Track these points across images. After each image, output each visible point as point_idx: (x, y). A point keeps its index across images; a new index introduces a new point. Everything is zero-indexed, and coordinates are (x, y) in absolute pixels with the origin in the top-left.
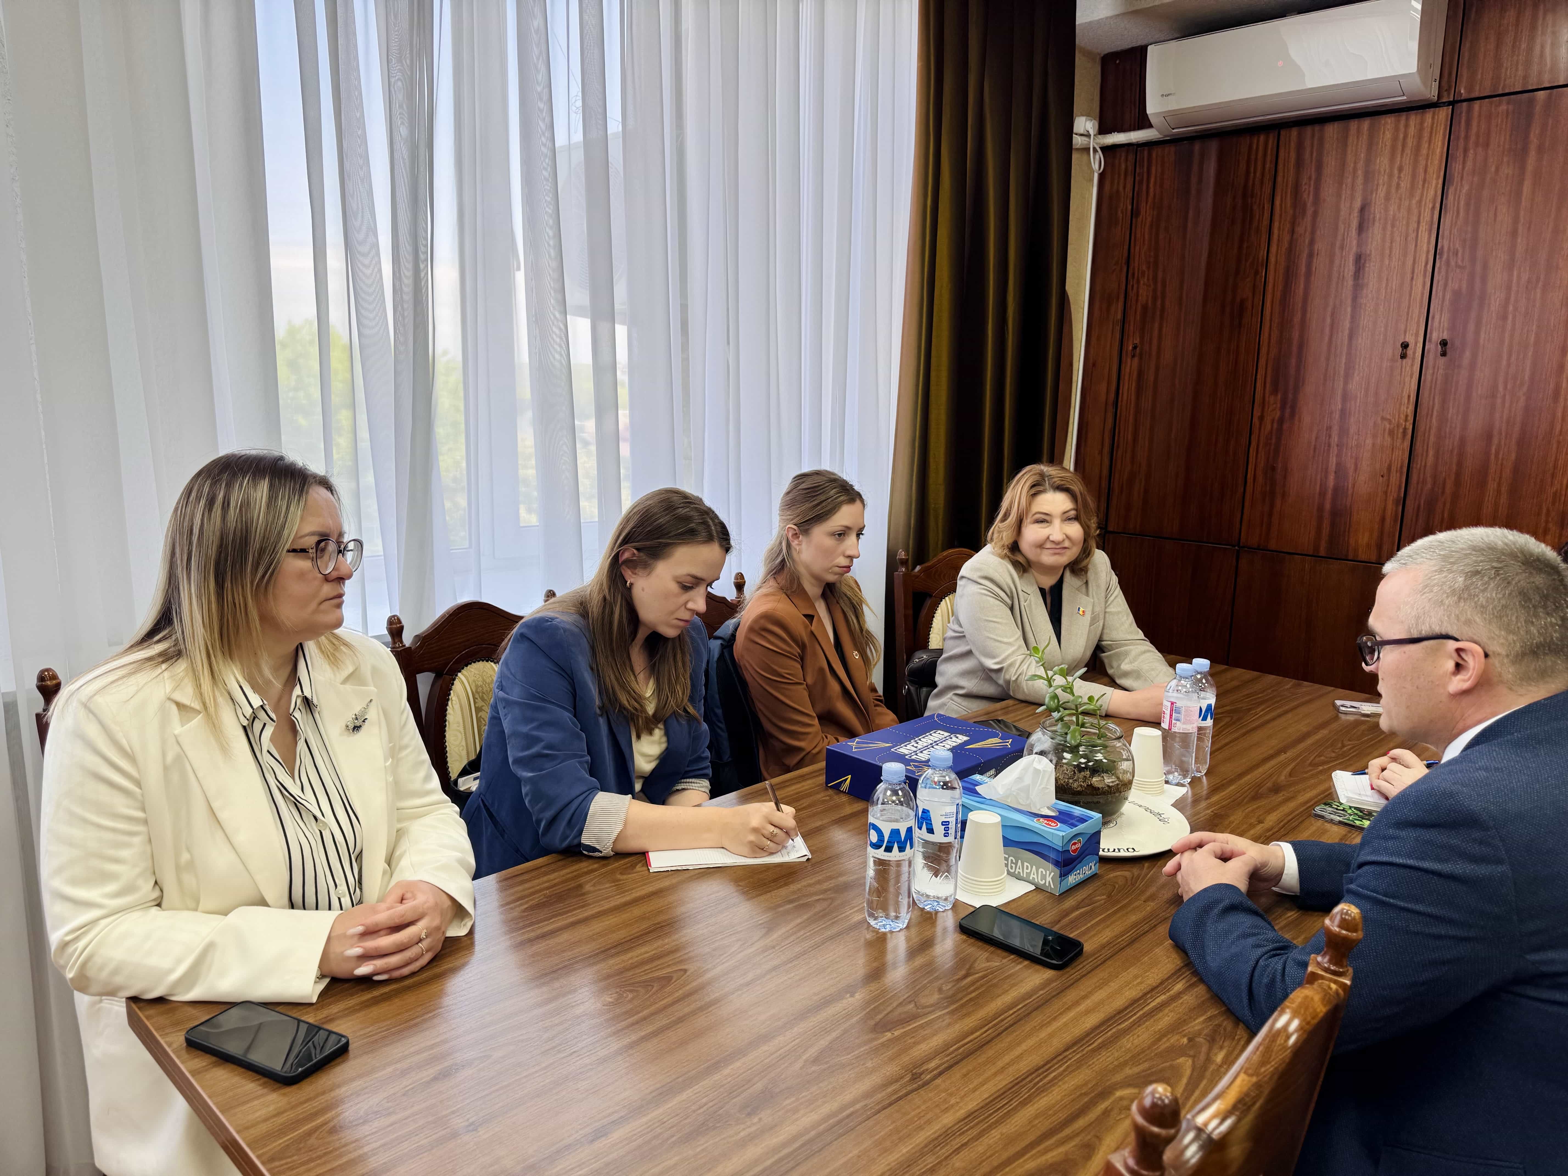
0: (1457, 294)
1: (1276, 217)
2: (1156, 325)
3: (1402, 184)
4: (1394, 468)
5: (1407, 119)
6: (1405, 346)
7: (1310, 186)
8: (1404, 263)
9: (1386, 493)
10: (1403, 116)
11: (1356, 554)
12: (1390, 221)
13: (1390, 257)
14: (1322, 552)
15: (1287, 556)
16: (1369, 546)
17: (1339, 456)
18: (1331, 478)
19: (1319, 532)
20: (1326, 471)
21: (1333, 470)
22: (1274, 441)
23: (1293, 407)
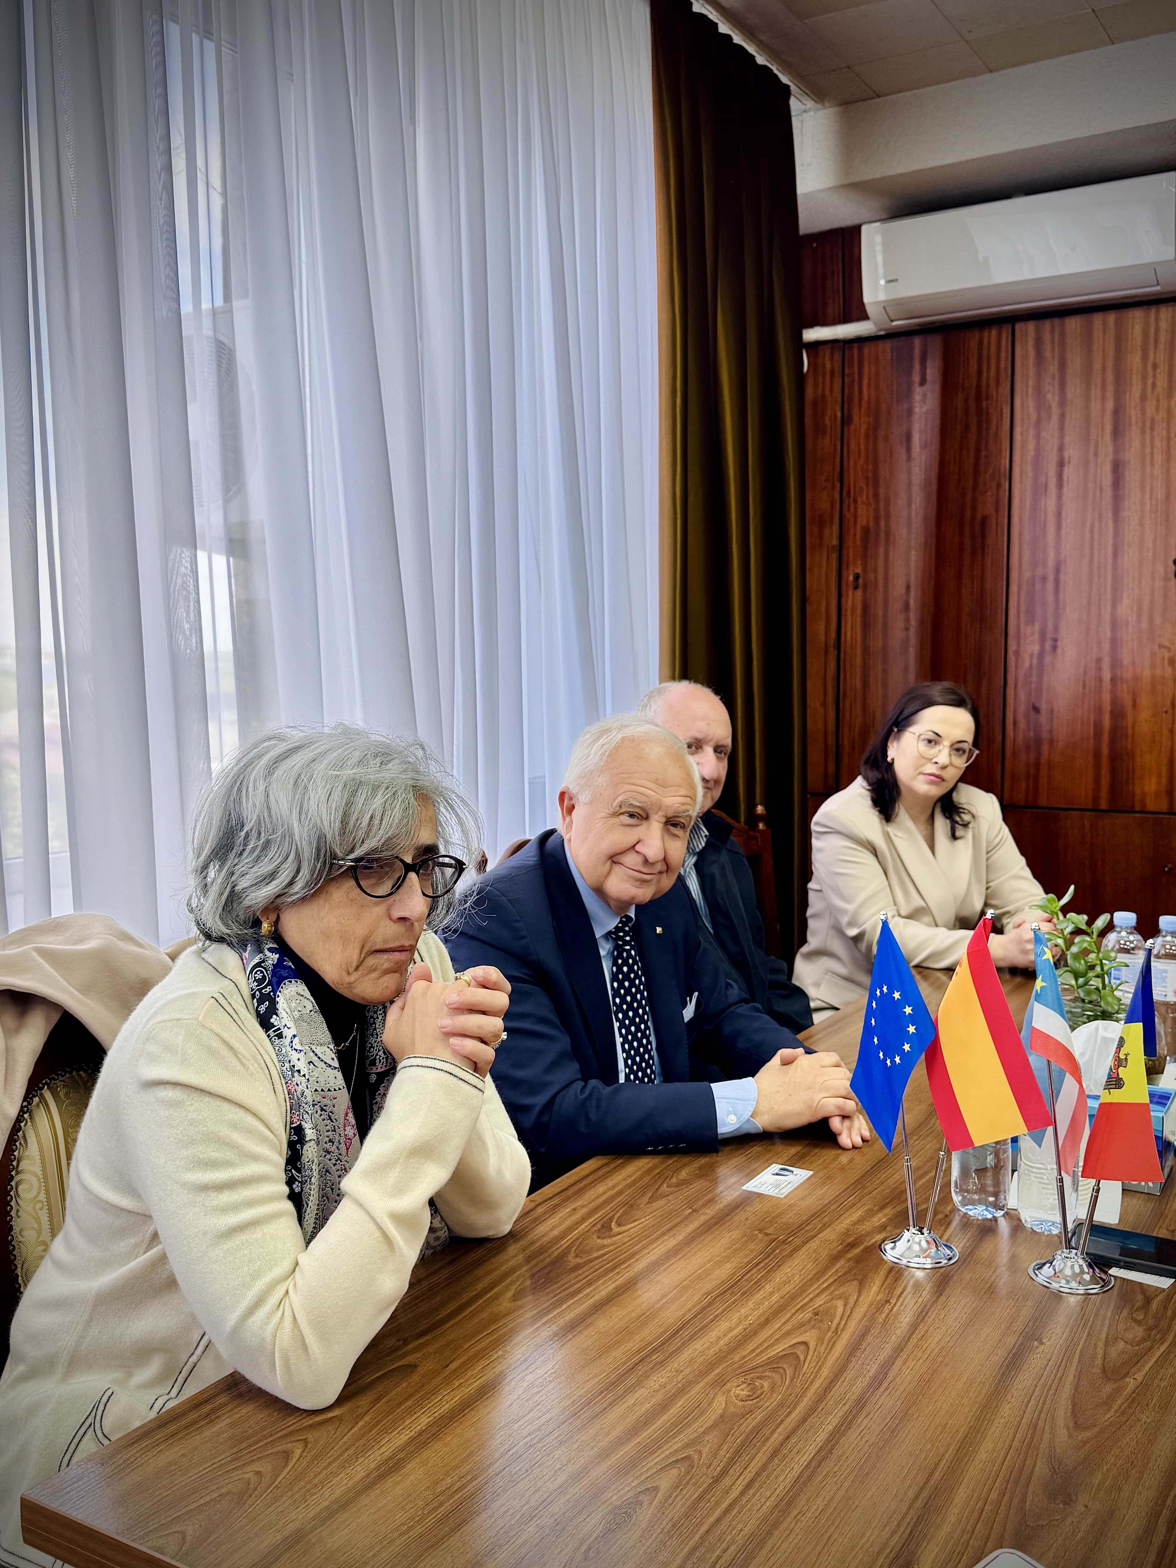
1: (1018, 420)
2: (881, 550)
3: (1158, 383)
7: (1054, 386)
9: (1171, 731)
10: (1153, 310)
11: (1144, 805)
12: (1148, 424)
13: (1152, 464)
14: (1104, 805)
15: (1062, 813)
16: (1157, 794)
17: (1113, 692)
18: (1107, 718)
19: (1098, 782)
20: (1100, 710)
21: (1107, 708)
22: (1034, 679)
23: (1055, 640)
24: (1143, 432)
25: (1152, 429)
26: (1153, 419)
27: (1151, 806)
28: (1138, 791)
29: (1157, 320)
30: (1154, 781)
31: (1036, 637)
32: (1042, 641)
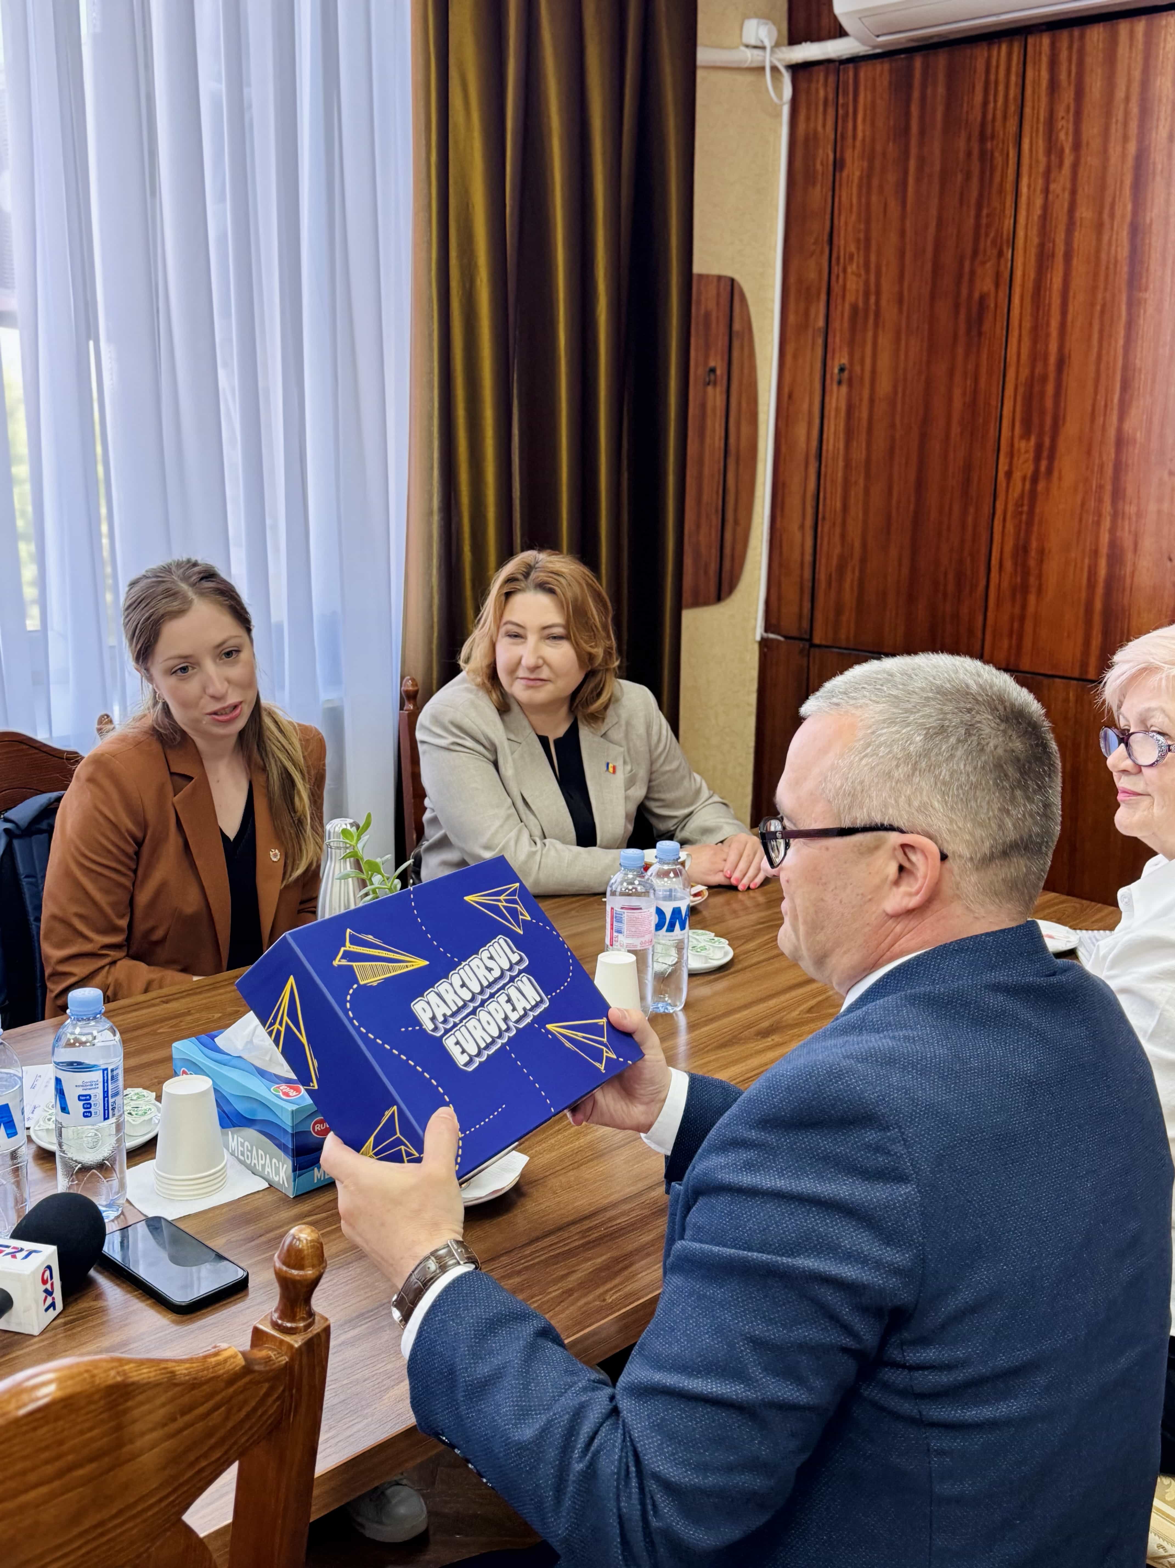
1: (1025, 170)
2: (870, 334)
7: (1068, 121)
14: (1091, 673)
15: (1045, 680)
17: (1113, 530)
18: (1103, 563)
19: (1087, 643)
20: (1096, 553)
21: (1104, 550)
22: (1025, 508)
23: (1051, 458)
31: (1031, 455)
32: (1037, 459)
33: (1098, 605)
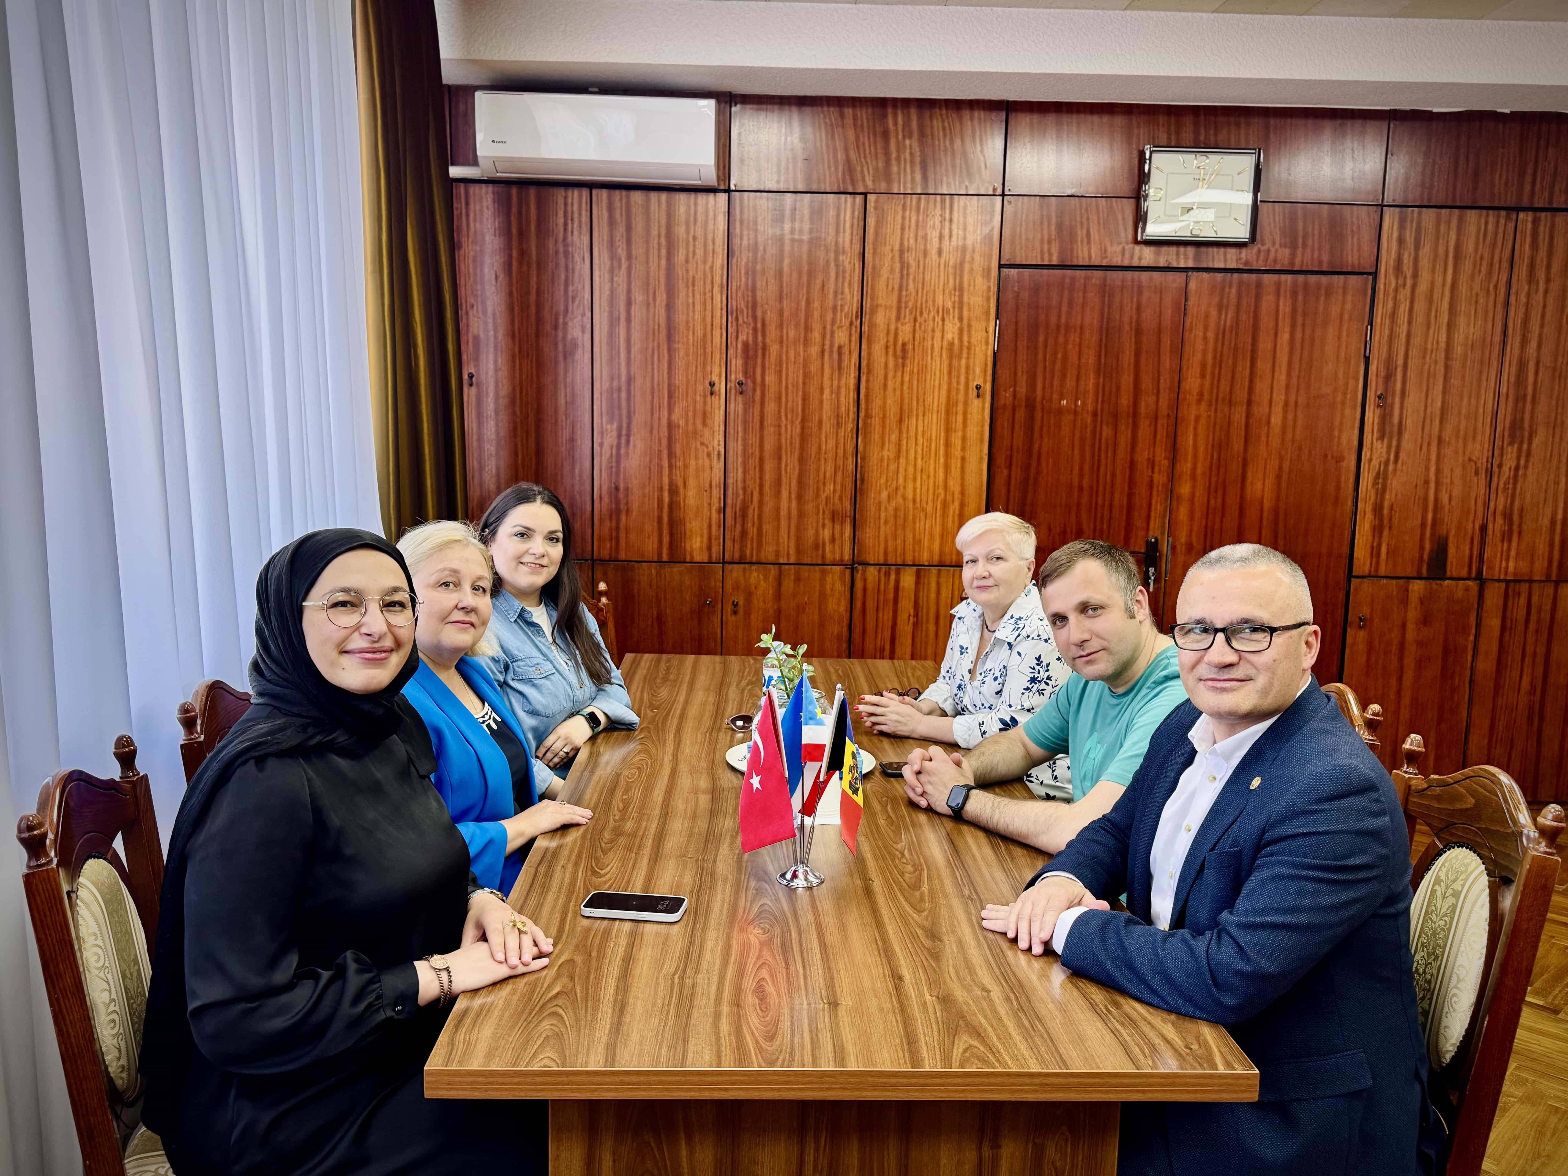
0: (746, 345)
1: (596, 267)
3: (697, 251)
4: (714, 484)
5: (696, 199)
6: (712, 385)
7: (623, 242)
8: (705, 316)
9: (710, 504)
10: (693, 195)
11: (692, 556)
12: (690, 281)
13: (694, 311)
14: (665, 558)
15: (636, 565)
16: (701, 549)
17: (670, 475)
18: (666, 494)
19: (660, 541)
20: (661, 489)
21: (666, 487)
22: (614, 464)
23: (628, 436)
24: (687, 287)
25: (693, 285)
26: (694, 277)
27: (697, 558)
28: (688, 547)
29: (696, 204)
30: (699, 539)
31: (615, 434)
32: (619, 436)
33: (665, 518)
